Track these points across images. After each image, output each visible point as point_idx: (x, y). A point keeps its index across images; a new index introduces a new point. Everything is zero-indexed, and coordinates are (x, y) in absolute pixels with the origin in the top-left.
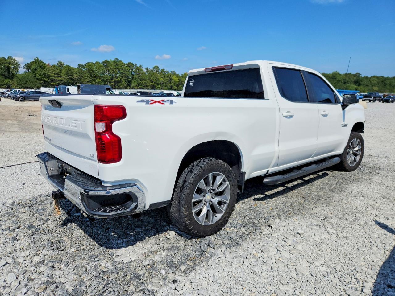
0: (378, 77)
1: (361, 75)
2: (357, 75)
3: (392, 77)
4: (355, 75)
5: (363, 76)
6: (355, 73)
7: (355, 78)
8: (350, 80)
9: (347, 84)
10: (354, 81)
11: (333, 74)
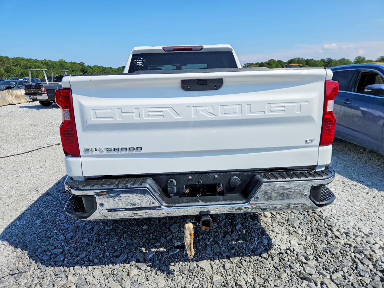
0: (99, 67)
1: (85, 64)
2: (81, 64)
3: (109, 68)
4: (80, 64)
5: (86, 65)
6: (79, 62)
7: (80, 67)
8: (77, 69)
9: (75, 72)
10: (80, 69)
11: (60, 62)
